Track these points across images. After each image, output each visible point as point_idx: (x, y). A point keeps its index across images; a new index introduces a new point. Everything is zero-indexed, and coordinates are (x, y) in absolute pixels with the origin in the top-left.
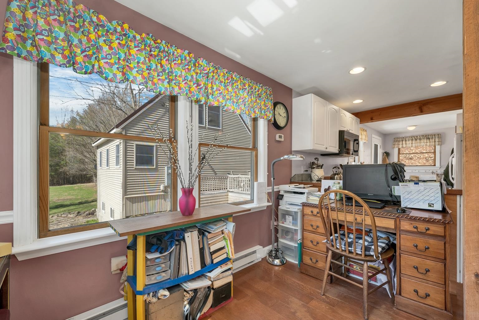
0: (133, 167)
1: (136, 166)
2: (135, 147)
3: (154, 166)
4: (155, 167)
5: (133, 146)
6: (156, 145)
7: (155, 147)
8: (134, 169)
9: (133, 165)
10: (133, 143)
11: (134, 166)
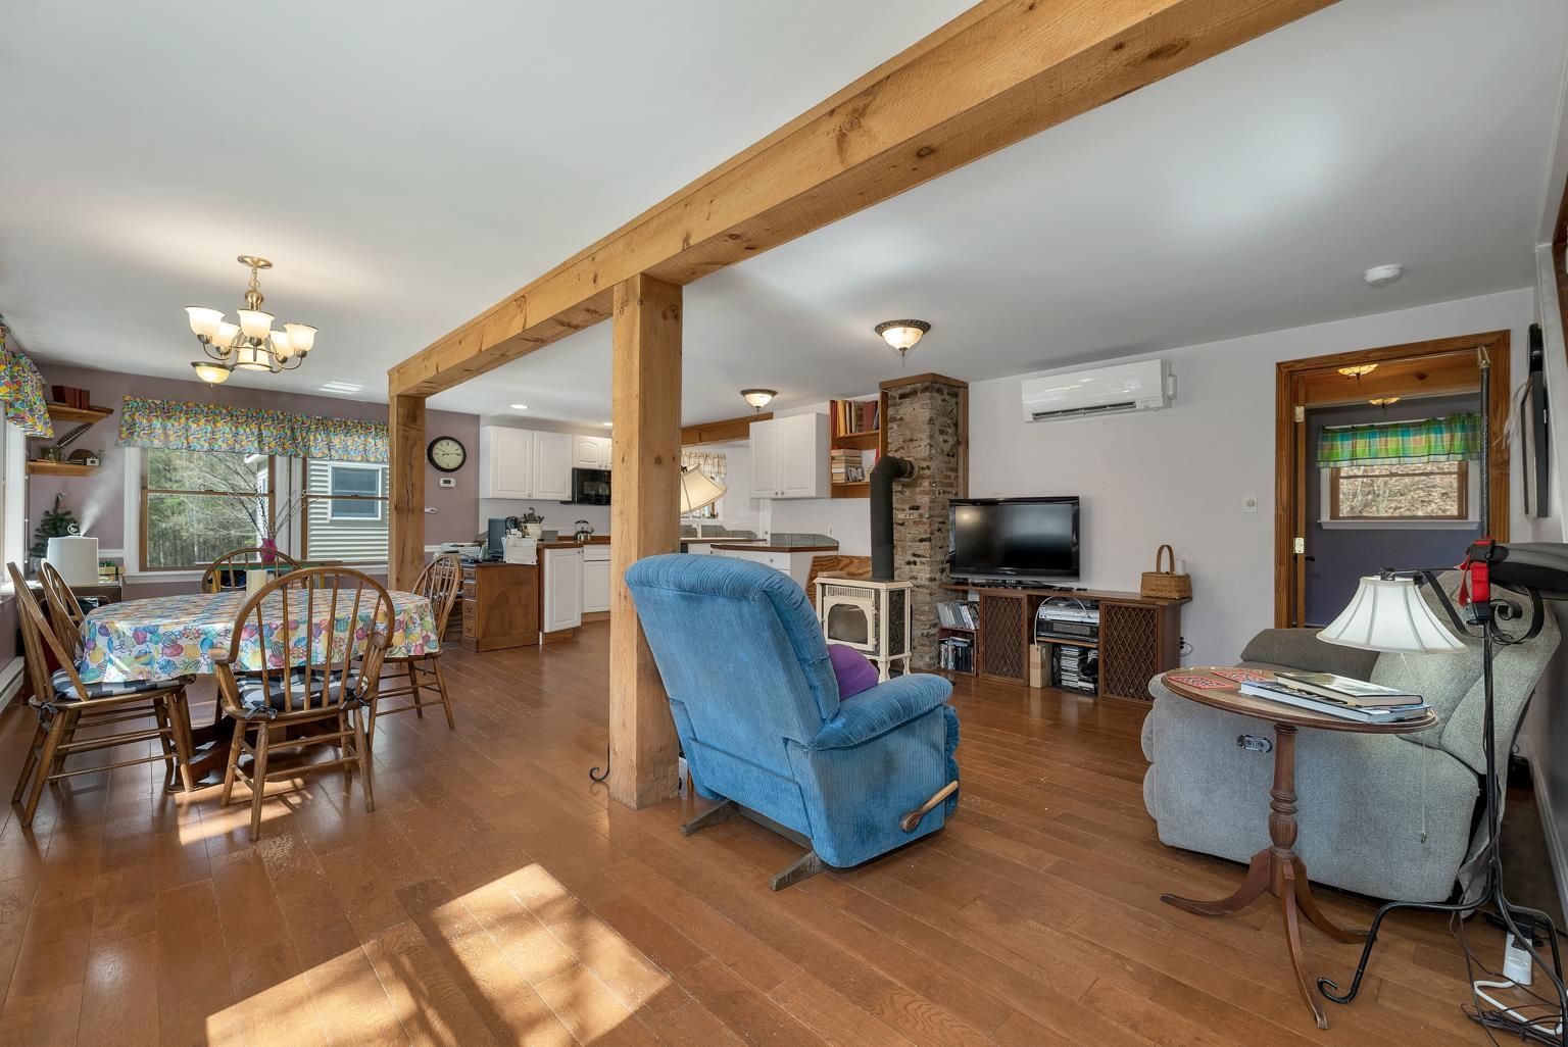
0: (326, 519)
1: (333, 516)
2: (329, 474)
3: (377, 516)
4: (379, 518)
5: (326, 471)
6: (383, 469)
7: (380, 472)
8: (327, 522)
9: (326, 514)
10: (326, 465)
11: (329, 516)
